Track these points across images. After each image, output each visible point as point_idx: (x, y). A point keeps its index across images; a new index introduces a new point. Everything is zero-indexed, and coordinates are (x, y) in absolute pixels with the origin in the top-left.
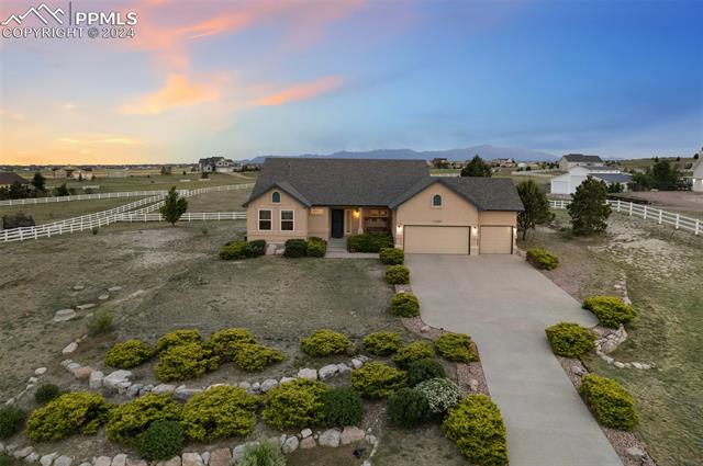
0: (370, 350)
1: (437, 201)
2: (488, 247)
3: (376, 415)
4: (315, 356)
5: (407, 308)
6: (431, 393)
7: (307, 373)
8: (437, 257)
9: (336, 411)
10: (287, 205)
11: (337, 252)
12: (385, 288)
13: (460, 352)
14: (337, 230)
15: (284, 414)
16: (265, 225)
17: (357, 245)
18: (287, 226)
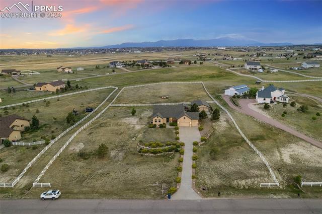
0: (173, 144)
1: (185, 118)
2: (193, 125)
3: (174, 151)
4: (167, 145)
5: (178, 139)
6: (179, 149)
7: (167, 147)
8: (184, 127)
9: (170, 150)
10: (159, 118)
11: (168, 126)
12: (175, 135)
13: (183, 145)
14: (168, 121)
15: (165, 151)
16: (156, 122)
17: (171, 125)
18: (160, 122)
